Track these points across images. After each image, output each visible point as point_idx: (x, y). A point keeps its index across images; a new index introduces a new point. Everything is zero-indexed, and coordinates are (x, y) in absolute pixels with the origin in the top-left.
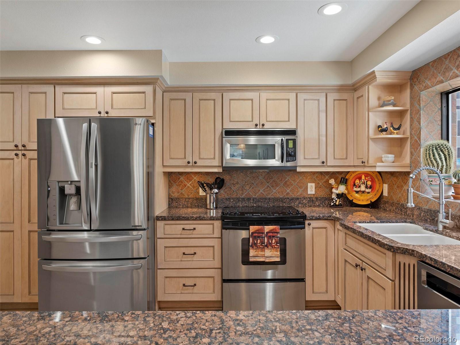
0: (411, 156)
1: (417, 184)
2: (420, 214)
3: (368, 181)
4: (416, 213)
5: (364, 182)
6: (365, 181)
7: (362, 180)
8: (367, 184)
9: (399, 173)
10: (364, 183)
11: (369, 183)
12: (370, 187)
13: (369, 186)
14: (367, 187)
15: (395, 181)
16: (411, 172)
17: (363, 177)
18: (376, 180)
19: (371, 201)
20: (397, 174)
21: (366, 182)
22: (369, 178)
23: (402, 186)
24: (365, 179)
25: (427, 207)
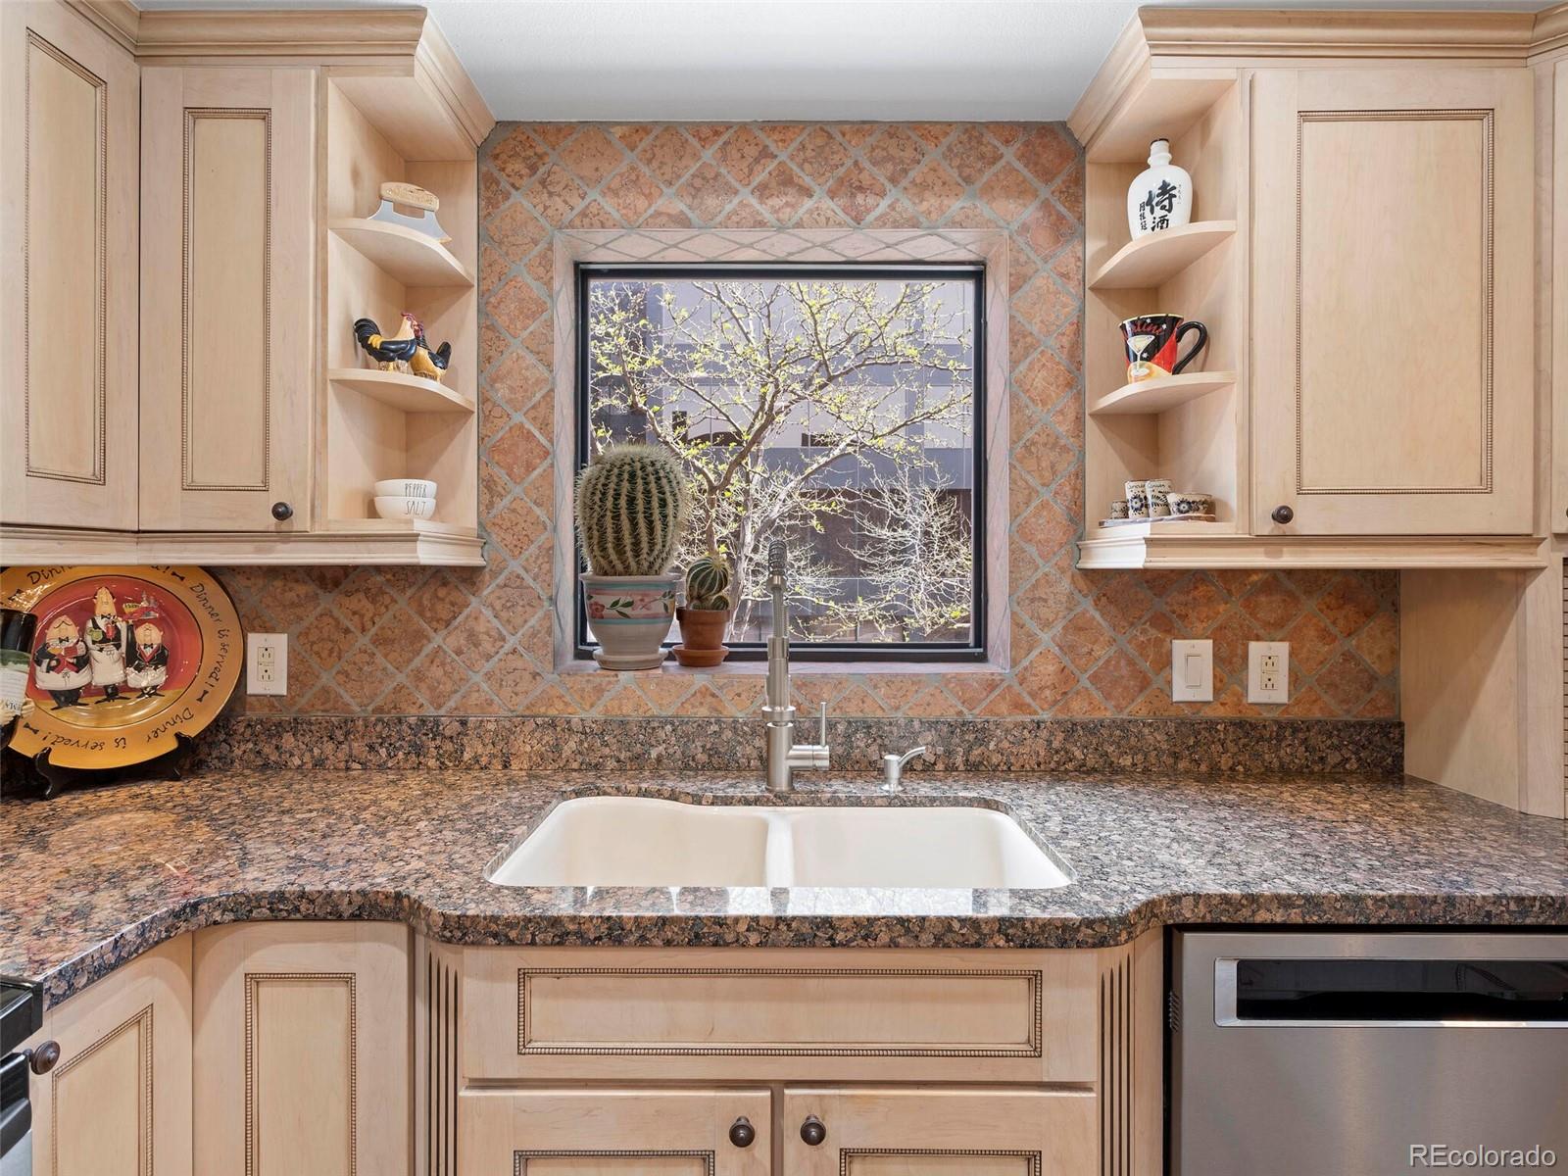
0: (488, 496)
1: (532, 622)
2: (557, 748)
3: (143, 622)
4: (528, 748)
5: (111, 634)
6: (122, 626)
7: (101, 623)
8: (132, 644)
9: (389, 576)
10: (111, 639)
11: (150, 636)
12: (160, 658)
13: (148, 652)
14: (133, 658)
15: (354, 613)
16: (483, 568)
17: (105, 603)
18: (201, 614)
19: (178, 736)
20: (380, 579)
21: (131, 629)
22: (144, 604)
23: (420, 636)
24: (120, 613)
25: (596, 713)
